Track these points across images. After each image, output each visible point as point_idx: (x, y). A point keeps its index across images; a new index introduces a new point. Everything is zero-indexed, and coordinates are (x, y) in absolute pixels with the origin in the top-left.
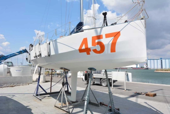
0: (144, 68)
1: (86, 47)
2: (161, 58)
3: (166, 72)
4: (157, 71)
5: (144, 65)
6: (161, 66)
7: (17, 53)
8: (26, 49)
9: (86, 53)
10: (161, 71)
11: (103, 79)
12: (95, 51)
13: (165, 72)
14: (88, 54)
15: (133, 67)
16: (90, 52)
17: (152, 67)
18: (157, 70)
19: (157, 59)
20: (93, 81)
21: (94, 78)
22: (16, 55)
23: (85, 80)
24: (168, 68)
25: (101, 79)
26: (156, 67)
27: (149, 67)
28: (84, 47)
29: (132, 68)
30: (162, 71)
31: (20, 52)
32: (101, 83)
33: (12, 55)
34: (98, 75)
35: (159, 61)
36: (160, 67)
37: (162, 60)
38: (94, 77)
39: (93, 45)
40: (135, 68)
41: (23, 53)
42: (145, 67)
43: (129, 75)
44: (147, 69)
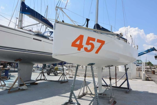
7: (145, 51)
8: (154, 48)
12: (86, 49)
22: (144, 54)
31: (148, 51)
33: (140, 54)
41: (151, 51)
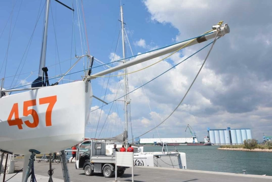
0: (204, 144)
1: (17, 118)
2: (229, 128)
3: (235, 149)
4: (222, 149)
5: (205, 139)
6: (229, 139)
9: (16, 126)
10: (227, 147)
11: (105, 165)
12: (27, 123)
13: (233, 149)
14: (20, 128)
15: (188, 142)
16: (22, 125)
17: (217, 142)
18: (221, 147)
19: (224, 130)
20: (91, 169)
21: (93, 163)
23: (79, 167)
24: (236, 143)
25: (103, 164)
26: (222, 142)
27: (212, 141)
28: (13, 118)
29: (186, 143)
30: (228, 149)
32: (102, 171)
34: (100, 158)
35: (226, 132)
36: (228, 142)
37: (230, 131)
38: (93, 161)
39: (24, 115)
40: (190, 143)
42: (206, 141)
43: (181, 155)
44: (210, 145)
